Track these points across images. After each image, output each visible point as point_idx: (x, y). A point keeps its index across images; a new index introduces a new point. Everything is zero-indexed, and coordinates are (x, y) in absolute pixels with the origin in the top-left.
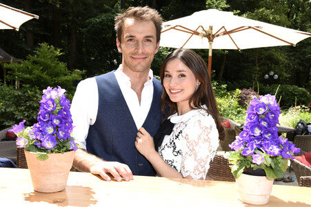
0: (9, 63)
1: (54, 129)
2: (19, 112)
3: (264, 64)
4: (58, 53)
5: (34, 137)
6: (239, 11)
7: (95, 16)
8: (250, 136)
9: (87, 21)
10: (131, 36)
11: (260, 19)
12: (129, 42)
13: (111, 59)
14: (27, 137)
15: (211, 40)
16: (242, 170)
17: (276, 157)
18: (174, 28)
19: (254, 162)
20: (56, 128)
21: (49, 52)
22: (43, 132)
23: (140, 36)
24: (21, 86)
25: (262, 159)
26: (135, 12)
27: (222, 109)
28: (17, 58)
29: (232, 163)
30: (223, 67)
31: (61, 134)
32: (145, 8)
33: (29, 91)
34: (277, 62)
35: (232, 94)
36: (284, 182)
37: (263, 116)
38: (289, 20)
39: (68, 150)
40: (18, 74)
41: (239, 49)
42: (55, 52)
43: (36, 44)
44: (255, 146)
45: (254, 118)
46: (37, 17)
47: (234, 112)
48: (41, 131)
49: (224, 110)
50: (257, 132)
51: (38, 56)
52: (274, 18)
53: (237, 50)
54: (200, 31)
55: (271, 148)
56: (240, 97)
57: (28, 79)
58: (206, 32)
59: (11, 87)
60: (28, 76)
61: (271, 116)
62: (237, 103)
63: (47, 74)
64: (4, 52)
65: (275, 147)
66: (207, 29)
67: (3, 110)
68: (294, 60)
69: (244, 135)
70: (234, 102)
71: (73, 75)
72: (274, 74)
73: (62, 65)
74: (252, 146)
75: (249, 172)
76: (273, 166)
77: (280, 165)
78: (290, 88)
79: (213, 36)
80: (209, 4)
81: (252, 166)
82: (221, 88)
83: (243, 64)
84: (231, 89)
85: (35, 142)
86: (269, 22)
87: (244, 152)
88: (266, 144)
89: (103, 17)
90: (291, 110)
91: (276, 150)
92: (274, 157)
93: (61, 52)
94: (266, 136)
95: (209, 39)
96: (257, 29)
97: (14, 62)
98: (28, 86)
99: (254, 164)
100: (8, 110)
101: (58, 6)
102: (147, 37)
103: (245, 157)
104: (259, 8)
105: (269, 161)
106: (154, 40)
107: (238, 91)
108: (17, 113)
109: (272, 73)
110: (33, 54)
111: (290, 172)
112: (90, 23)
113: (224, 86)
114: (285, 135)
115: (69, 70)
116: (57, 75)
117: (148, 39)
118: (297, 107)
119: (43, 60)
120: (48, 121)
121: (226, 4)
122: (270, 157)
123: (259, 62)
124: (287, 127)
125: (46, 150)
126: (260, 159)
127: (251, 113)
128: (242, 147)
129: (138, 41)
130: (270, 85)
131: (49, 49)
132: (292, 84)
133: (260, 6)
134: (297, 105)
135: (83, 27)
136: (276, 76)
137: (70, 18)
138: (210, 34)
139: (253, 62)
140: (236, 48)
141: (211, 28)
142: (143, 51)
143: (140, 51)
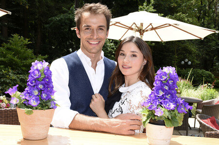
1: (39, 92)
3: (181, 54)
4: (26, 41)
5: (24, 97)
6: (162, 14)
7: (56, 15)
8: (156, 96)
9: (50, 19)
10: (88, 26)
12: (87, 31)
15: (141, 34)
17: (173, 110)
18: (114, 24)
19: (156, 114)
22: (30, 94)
23: (94, 26)
31: (44, 96)
34: (190, 52)
38: (199, 22)
39: (49, 108)
41: (162, 41)
42: (24, 41)
43: (10, 36)
46: (10, 13)
51: (11, 44)
52: (188, 20)
54: (134, 27)
55: (168, 104)
58: (138, 27)
60: (3, 59)
63: (18, 58)
66: (139, 25)
68: (203, 51)
72: (188, 61)
73: (30, 51)
74: (156, 103)
78: (200, 71)
79: (144, 31)
80: (141, 9)
83: (165, 53)
85: (25, 102)
89: (62, 16)
90: (200, 87)
91: (172, 106)
93: (29, 41)
94: (167, 97)
95: (140, 33)
96: (175, 26)
101: (27, 7)
102: (100, 26)
104: (177, 13)
105: (167, 114)
106: (105, 29)
109: (187, 60)
110: (7, 43)
111: (199, 132)
112: (52, 21)
114: (196, 105)
115: (35, 54)
116: (26, 59)
117: (100, 28)
119: (15, 47)
120: (34, 86)
121: (154, 9)
122: (168, 111)
123: (177, 52)
124: (197, 99)
125: (32, 107)
126: (160, 113)
129: (93, 30)
130: (185, 69)
131: (20, 39)
132: (201, 69)
133: (178, 11)
134: (205, 84)
135: (47, 23)
136: (190, 62)
137: (36, 17)
138: (141, 30)
139: (173, 52)
140: (160, 41)
141: (142, 25)
142: (98, 37)
143: (95, 37)
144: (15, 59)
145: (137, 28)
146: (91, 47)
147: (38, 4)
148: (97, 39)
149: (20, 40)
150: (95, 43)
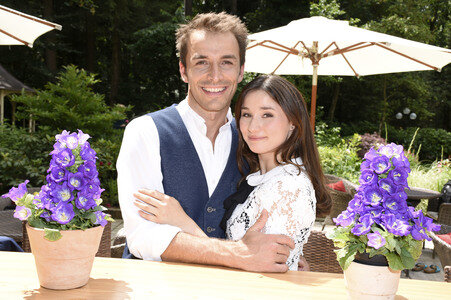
0: (19, 95)
1: (71, 193)
2: (33, 166)
3: (395, 98)
4: (92, 80)
5: (41, 205)
6: (358, 20)
7: (148, 26)
8: (365, 205)
9: (136, 33)
10: (202, 57)
11: (389, 32)
12: (199, 66)
13: (171, 89)
14: (31, 206)
15: (315, 62)
16: (352, 257)
17: (403, 237)
18: (261, 44)
19: (370, 244)
20: (75, 192)
21: (78, 78)
22: (53, 198)
23: (214, 57)
24: (37, 129)
25: (382, 240)
26: (207, 20)
27: (333, 164)
28: (31, 87)
29: (339, 246)
30: (334, 102)
31: (82, 201)
32: (222, 15)
33: (48, 136)
34: (414, 95)
35: (347, 142)
36: (425, 272)
37: (385, 176)
38: (432, 34)
39: (92, 226)
40: (32, 110)
41: (357, 75)
42: (87, 78)
43: (59, 67)
44: (372, 221)
45: (371, 179)
46: (59, 27)
47: (350, 167)
48: (51, 197)
49: (336, 166)
50: (376, 200)
51: (62, 84)
52: (410, 31)
53: (356, 77)
54: (299, 48)
55: (395, 224)
56: (360, 146)
57: (46, 118)
58: (308, 50)
59: (23, 130)
60: (47, 113)
61: (396, 176)
62: (355, 154)
63: (75, 111)
64: (13, 78)
65: (401, 222)
66: (310, 45)
67: (9, 164)
68: (441, 92)
69: (356, 204)
70: (351, 153)
71: (114, 112)
72: (411, 112)
73: (98, 98)
74: (368, 221)
75: (363, 259)
76: (399, 252)
77: (409, 250)
78: (435, 133)
79: (319, 56)
80: (315, 10)
81: (368, 251)
82: (331, 133)
83: (364, 97)
84: (346, 134)
85: (43, 214)
86: (402, 35)
87: (355, 230)
88: (387, 218)
89: (159, 27)
90: (436, 165)
91: (403, 227)
92: (400, 238)
93: (96, 78)
94: (389, 206)
95: (313, 60)
96: (383, 45)
97: (27, 92)
98: (46, 128)
99: (371, 248)
100: (16, 163)
101: (93, 11)
102: (226, 57)
103: (357, 237)
104: (387, 15)
105: (393, 244)
106: (236, 62)
107: (357, 137)
108: (29, 168)
109: (407, 111)
110: (55, 82)
111: (434, 258)
112: (139, 36)
113: (337, 130)
114: (426, 202)
115: (108, 104)
116: (90, 112)
117: (226, 60)
118: (444, 162)
119: (69, 90)
120: (63, 181)
121: (340, 9)
122: (395, 238)
123: (388, 94)
124: (429, 191)
125: (58, 226)
126: (379, 241)
127: (366, 171)
128: (353, 222)
129: (212, 64)
130: (404, 129)
131: (78, 74)
132: (437, 127)
133: (389, 12)
134: (445, 159)
135: (130, 42)
136: (414, 115)
137: (111, 29)
138: (314, 54)
139: (379, 95)
140: (353, 74)
141: (316, 44)
142: (221, 78)
143: (216, 79)
144: (71, 113)
145: (306, 51)
146: (208, 98)
147: (112, 5)
148: (220, 81)
149: (80, 77)
150: (217, 90)
